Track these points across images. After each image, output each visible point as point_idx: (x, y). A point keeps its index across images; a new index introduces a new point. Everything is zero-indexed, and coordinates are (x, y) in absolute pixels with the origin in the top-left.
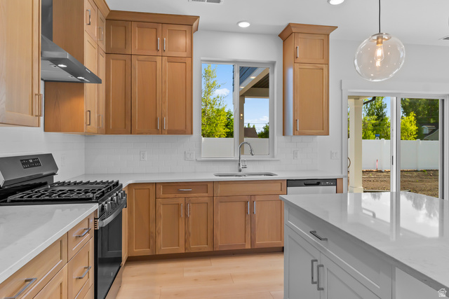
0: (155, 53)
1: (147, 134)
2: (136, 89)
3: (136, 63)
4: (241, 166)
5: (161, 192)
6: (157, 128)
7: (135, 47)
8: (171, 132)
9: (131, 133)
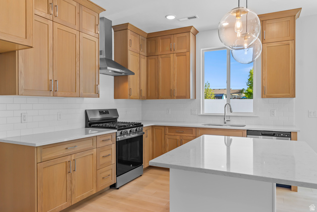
0: (170, 52)
1: (165, 99)
2: (160, 74)
3: (160, 60)
4: (226, 120)
5: (167, 132)
6: (171, 95)
7: (160, 51)
8: (178, 97)
9: (158, 99)
